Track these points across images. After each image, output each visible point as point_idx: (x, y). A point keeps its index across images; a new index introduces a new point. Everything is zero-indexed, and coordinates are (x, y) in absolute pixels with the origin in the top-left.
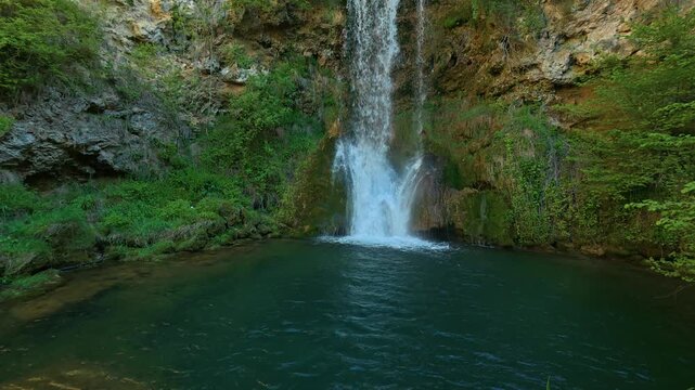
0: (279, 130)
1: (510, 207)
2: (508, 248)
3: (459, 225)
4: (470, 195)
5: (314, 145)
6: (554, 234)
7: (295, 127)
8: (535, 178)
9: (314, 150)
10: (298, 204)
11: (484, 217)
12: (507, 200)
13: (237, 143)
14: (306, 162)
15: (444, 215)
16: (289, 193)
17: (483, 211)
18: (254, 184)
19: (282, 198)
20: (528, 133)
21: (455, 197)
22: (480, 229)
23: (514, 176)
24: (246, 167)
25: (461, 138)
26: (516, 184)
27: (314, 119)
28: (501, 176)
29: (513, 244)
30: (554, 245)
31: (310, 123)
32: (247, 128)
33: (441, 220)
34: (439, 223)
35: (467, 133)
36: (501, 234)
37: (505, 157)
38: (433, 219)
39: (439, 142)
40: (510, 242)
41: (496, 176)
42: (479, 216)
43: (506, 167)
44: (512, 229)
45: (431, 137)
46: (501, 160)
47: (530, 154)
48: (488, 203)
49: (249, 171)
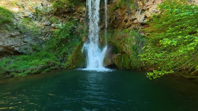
0: (68, 40)
1: (130, 58)
2: (129, 70)
3: (116, 64)
4: (119, 55)
5: (78, 44)
6: (141, 65)
7: (73, 39)
8: (136, 50)
9: (78, 45)
10: (73, 60)
11: (123, 61)
12: (129, 56)
13: (55, 44)
14: (76, 49)
15: (112, 61)
16: (70, 57)
17: (122, 59)
18: (60, 55)
19: (68, 58)
20: (134, 37)
21: (115, 56)
22: (121, 65)
23: (131, 50)
24: (58, 50)
25: (119, 40)
26: (131, 52)
27: (79, 37)
28: (127, 50)
29: (130, 68)
30: (142, 68)
31: (78, 38)
32: (57, 40)
33: (111, 63)
34: (110, 64)
35: (120, 39)
36: (127, 66)
37: (128, 44)
38: (109, 63)
39: (113, 41)
40: (129, 68)
41: (126, 50)
42: (121, 61)
43: (128, 47)
44: (130, 64)
45: (111, 40)
46: (127, 45)
47: (134, 43)
48: (124, 57)
49: (59, 51)
